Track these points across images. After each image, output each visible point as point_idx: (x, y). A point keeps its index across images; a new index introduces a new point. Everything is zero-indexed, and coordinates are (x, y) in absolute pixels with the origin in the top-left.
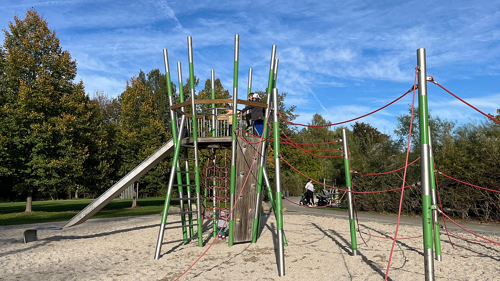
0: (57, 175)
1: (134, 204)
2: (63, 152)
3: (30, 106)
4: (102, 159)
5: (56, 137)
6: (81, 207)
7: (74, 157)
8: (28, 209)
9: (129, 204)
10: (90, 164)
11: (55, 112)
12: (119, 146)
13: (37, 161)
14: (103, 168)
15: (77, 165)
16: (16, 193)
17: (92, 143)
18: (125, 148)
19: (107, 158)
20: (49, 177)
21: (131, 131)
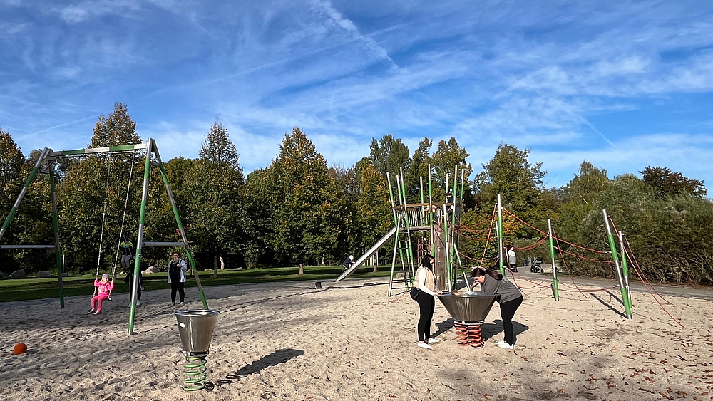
0: (320, 248)
1: (375, 270)
2: (323, 230)
3: (301, 199)
4: (349, 234)
5: (319, 219)
6: (341, 272)
7: (330, 234)
8: (301, 272)
9: (372, 270)
10: (342, 238)
11: (316, 201)
12: (361, 222)
13: (307, 238)
14: (350, 241)
15: (334, 241)
16: (276, 260)
17: (341, 222)
18: (365, 224)
19: (353, 232)
20: (316, 249)
21: (369, 209)
